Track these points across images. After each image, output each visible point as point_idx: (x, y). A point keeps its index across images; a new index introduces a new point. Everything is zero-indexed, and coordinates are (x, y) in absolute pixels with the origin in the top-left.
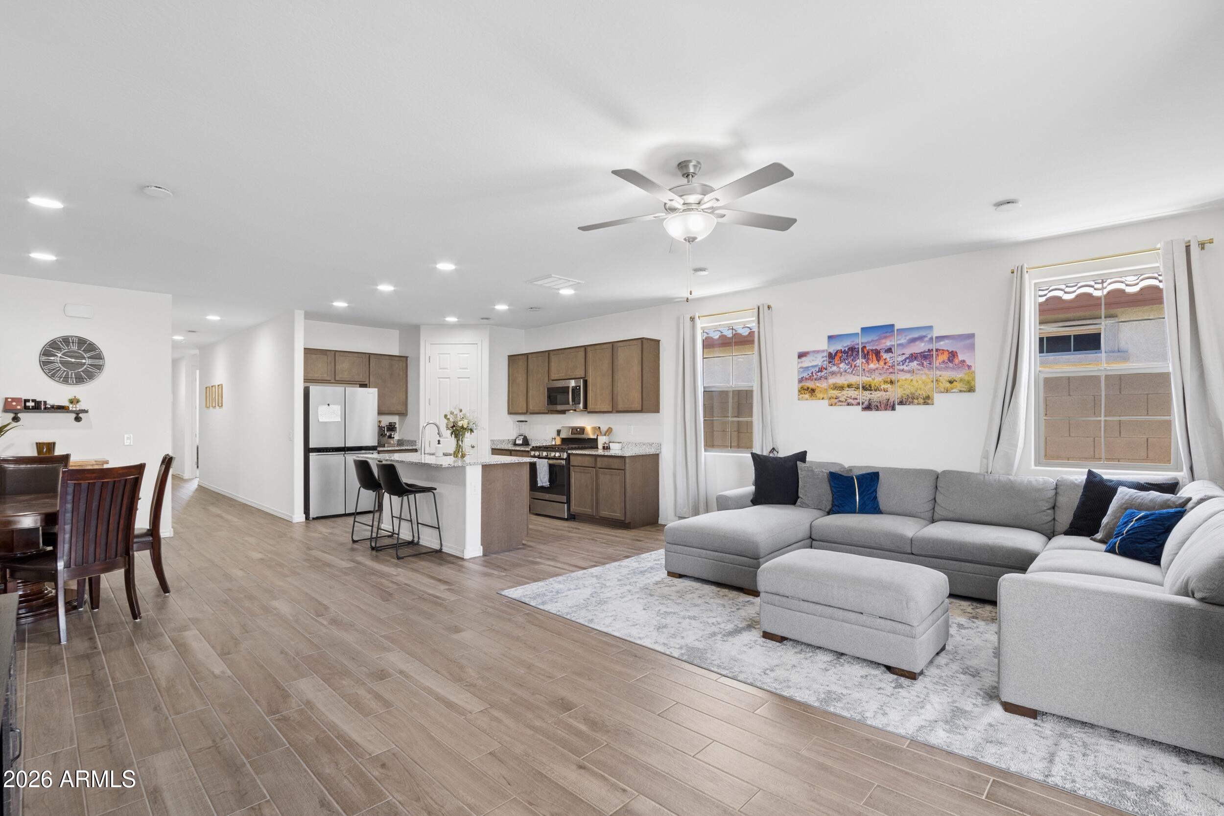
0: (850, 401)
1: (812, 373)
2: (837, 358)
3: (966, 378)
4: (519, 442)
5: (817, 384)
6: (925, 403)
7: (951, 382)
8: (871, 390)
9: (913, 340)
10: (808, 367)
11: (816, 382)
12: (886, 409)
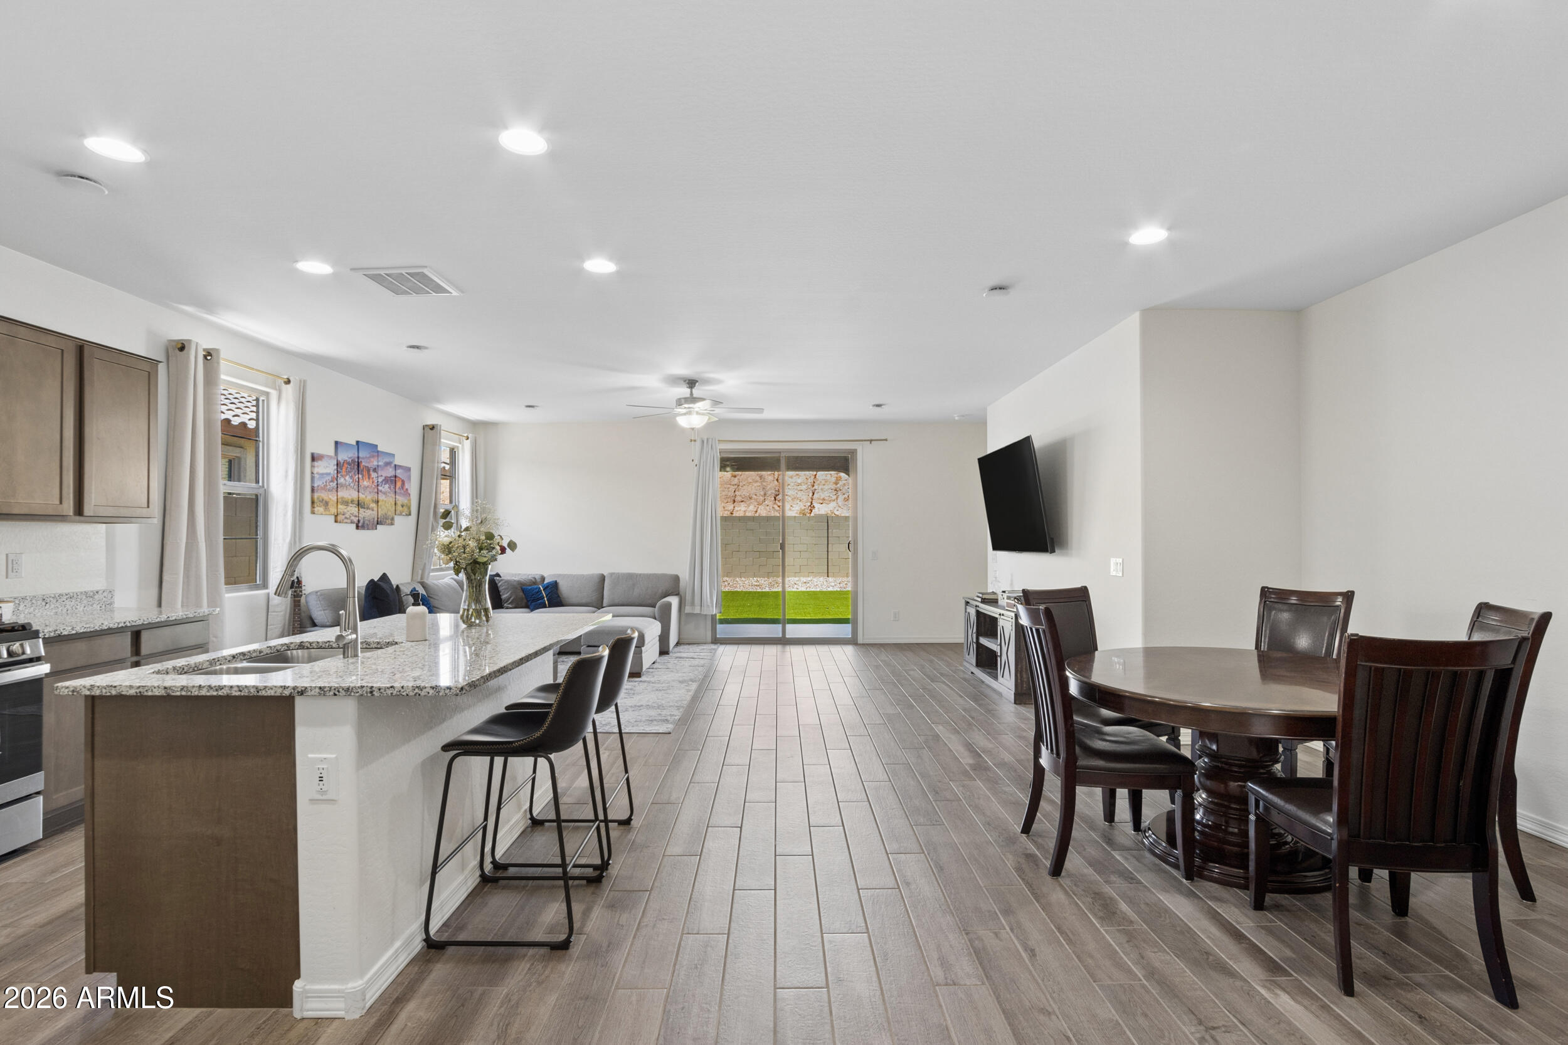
0: (353, 518)
1: (326, 482)
2: (344, 470)
3: (409, 504)
5: (330, 497)
6: (392, 524)
7: (402, 506)
8: (364, 508)
9: (388, 464)
10: (323, 474)
11: (329, 493)
12: (373, 529)
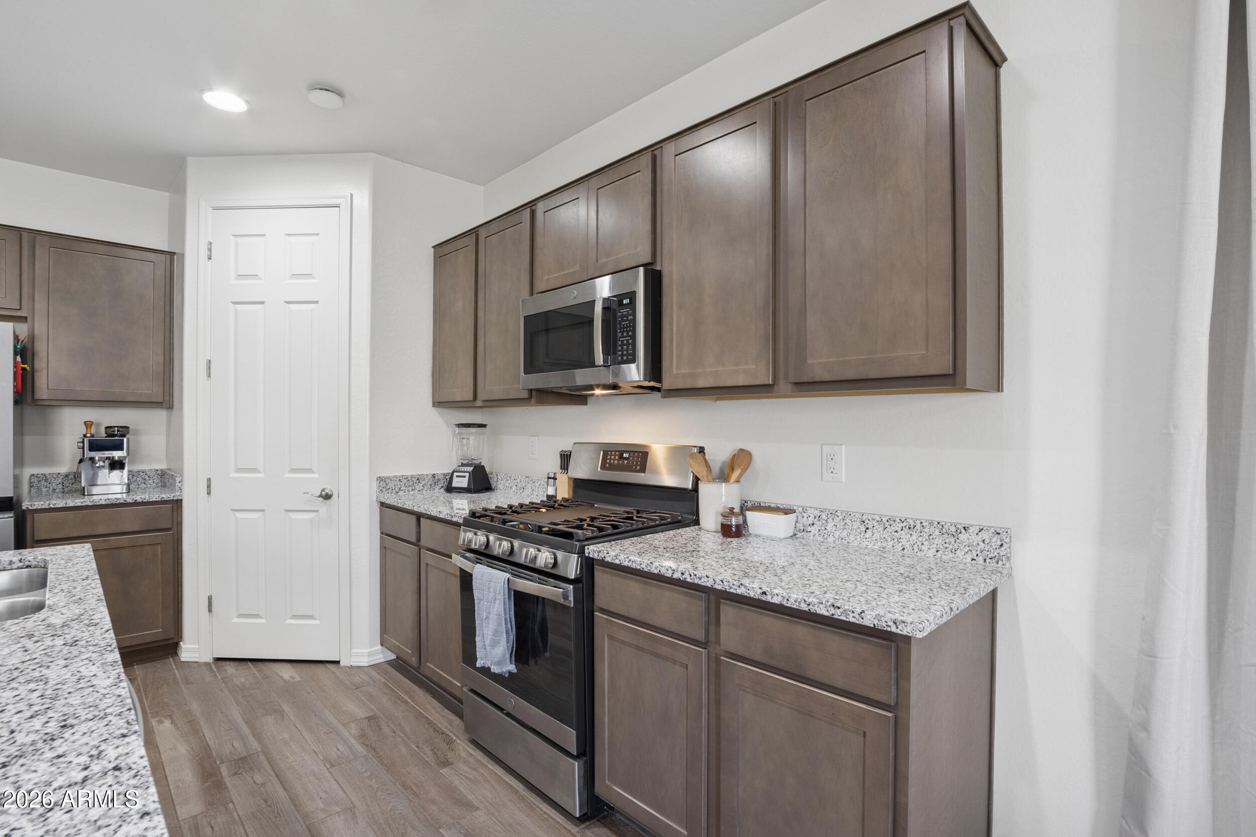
4: (461, 482)
